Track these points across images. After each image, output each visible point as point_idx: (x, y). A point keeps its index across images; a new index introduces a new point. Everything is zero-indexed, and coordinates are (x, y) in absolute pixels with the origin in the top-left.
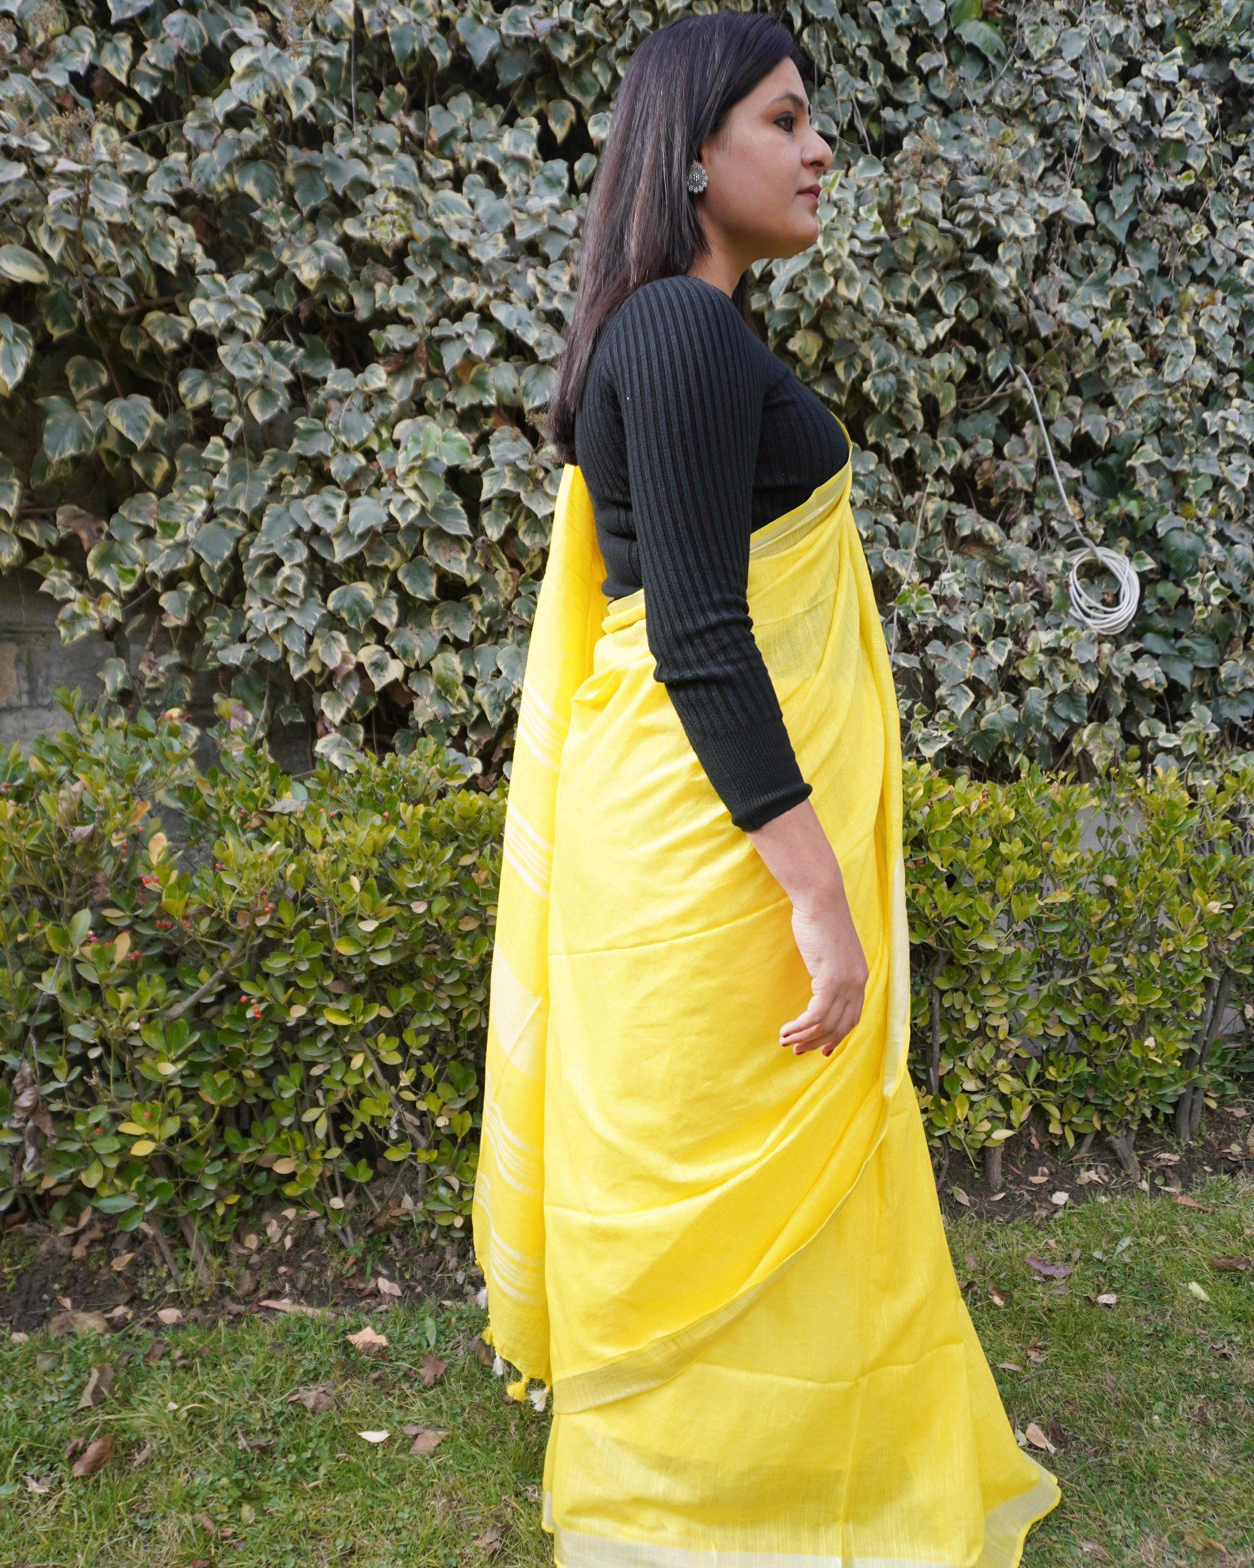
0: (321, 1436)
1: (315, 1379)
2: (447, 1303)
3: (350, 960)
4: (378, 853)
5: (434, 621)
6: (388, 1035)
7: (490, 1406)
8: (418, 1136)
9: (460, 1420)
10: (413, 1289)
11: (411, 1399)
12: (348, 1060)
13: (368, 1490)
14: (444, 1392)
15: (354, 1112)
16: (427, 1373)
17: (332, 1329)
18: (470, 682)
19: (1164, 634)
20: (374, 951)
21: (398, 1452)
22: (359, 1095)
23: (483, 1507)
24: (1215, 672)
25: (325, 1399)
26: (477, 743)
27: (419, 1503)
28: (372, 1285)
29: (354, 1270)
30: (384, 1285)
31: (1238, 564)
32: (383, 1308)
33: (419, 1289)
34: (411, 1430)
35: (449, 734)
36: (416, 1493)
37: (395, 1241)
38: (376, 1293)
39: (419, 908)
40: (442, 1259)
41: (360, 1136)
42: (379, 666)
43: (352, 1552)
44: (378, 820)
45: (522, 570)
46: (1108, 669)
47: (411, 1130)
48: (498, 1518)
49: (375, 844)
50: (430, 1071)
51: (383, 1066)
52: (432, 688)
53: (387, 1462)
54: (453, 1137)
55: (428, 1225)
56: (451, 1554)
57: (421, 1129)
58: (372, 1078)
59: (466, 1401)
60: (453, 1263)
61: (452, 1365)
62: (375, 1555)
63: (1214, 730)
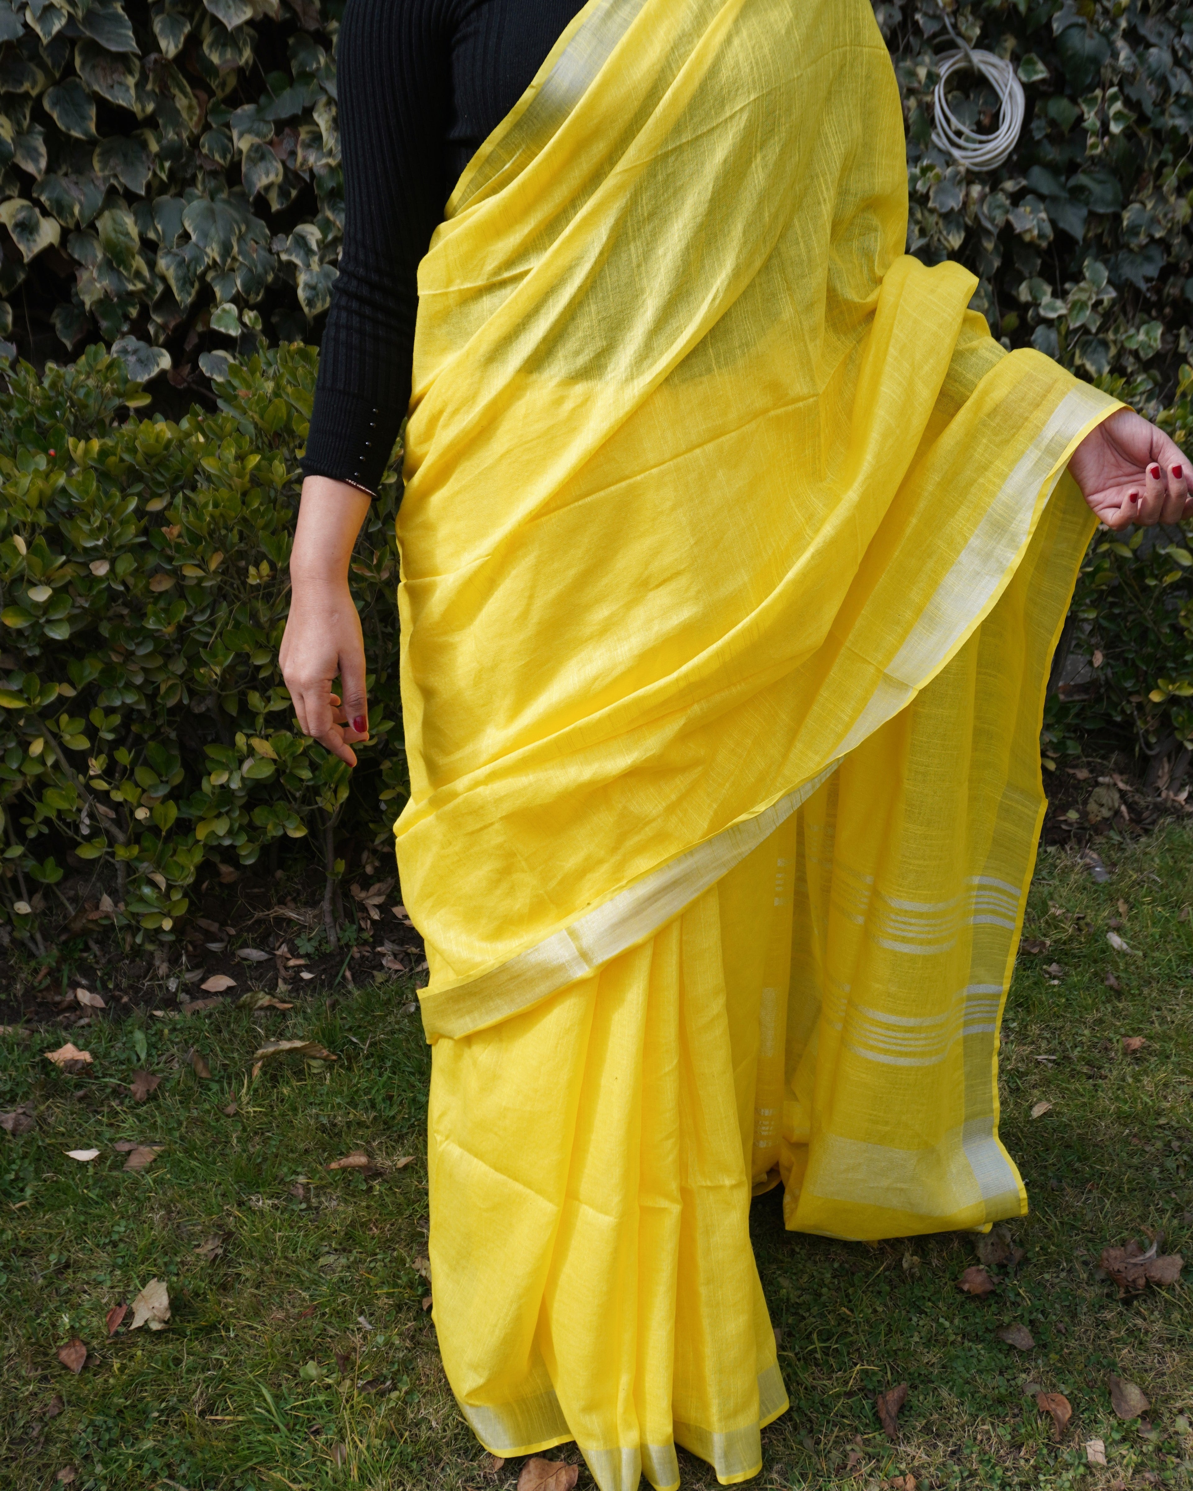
0: (25, 1156)
1: (12, 1101)
2: (159, 1013)
3: (20, 632)
4: (46, 503)
5: (97, 166)
6: (71, 716)
7: (210, 1119)
8: (115, 830)
9: (177, 1134)
10: (118, 999)
11: (122, 1116)
12: (25, 745)
13: (80, 1207)
14: (158, 1107)
15: (37, 804)
16: (138, 1089)
17: (27, 1048)
18: (149, 247)
19: (1053, 169)
20: (49, 621)
21: (111, 1169)
22: (41, 784)
23: (204, 1218)
24: (1117, 218)
25: (24, 1120)
26: (163, 327)
27: (136, 1216)
28: (70, 997)
29: (48, 981)
30: (84, 996)
31: (1152, 75)
32: (84, 1021)
33: (125, 999)
34: (124, 1147)
35: (126, 317)
36: (132, 1208)
37: (95, 948)
38: (76, 1006)
39: (101, 569)
40: (150, 965)
41: (45, 830)
42: (27, 228)
43: (67, 1266)
44: (42, 462)
45: (211, 93)
46: (976, 218)
47: (105, 824)
48: (220, 1227)
49: (41, 493)
50: (124, 756)
51: (68, 752)
52: (100, 256)
53: (98, 1180)
54: (155, 830)
55: (133, 929)
56: (171, 1262)
57: (119, 822)
58: (56, 766)
59: (183, 1115)
60: (163, 969)
61: (167, 1079)
62: (92, 1267)
63: (1110, 295)
